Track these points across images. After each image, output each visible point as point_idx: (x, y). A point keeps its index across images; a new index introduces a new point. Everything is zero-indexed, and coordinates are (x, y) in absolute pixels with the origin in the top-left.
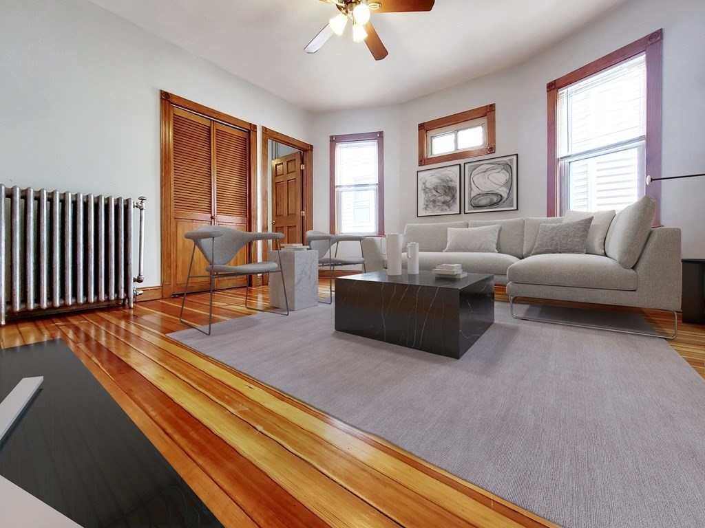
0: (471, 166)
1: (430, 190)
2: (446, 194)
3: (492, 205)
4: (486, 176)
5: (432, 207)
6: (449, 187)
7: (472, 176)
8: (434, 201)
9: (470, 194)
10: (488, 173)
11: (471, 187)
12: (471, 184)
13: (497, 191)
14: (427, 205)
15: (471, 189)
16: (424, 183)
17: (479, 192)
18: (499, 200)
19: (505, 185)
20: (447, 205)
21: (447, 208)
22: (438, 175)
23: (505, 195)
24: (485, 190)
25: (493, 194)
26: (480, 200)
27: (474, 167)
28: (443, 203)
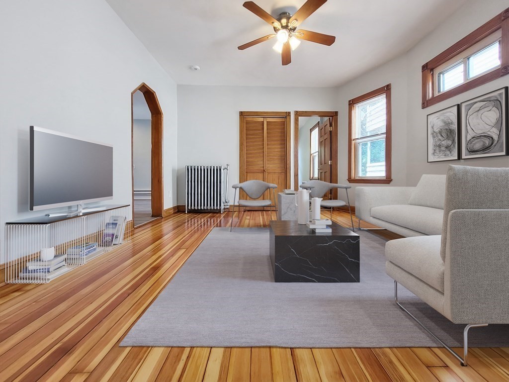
0: (467, 105)
1: (437, 134)
2: (448, 138)
3: (485, 149)
4: (480, 115)
5: (438, 152)
6: (450, 130)
7: (468, 117)
8: (440, 146)
9: (466, 137)
10: (481, 112)
11: (467, 129)
12: (467, 126)
13: (489, 133)
14: (435, 150)
15: (467, 132)
16: (432, 127)
17: (475, 134)
18: (491, 143)
19: (495, 125)
20: (449, 150)
21: (448, 152)
22: (442, 118)
23: (496, 138)
24: (479, 132)
25: (485, 136)
26: (474, 144)
27: (469, 107)
28: (446, 148)
